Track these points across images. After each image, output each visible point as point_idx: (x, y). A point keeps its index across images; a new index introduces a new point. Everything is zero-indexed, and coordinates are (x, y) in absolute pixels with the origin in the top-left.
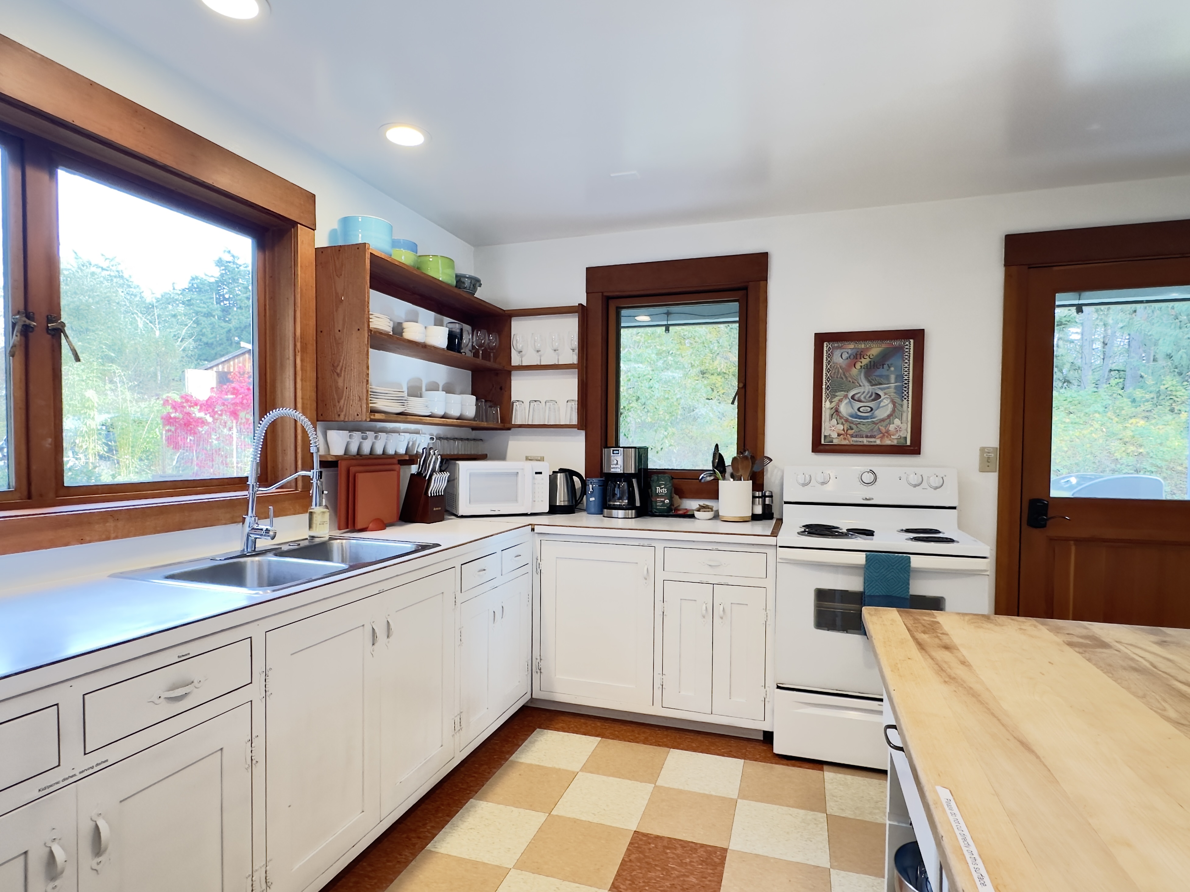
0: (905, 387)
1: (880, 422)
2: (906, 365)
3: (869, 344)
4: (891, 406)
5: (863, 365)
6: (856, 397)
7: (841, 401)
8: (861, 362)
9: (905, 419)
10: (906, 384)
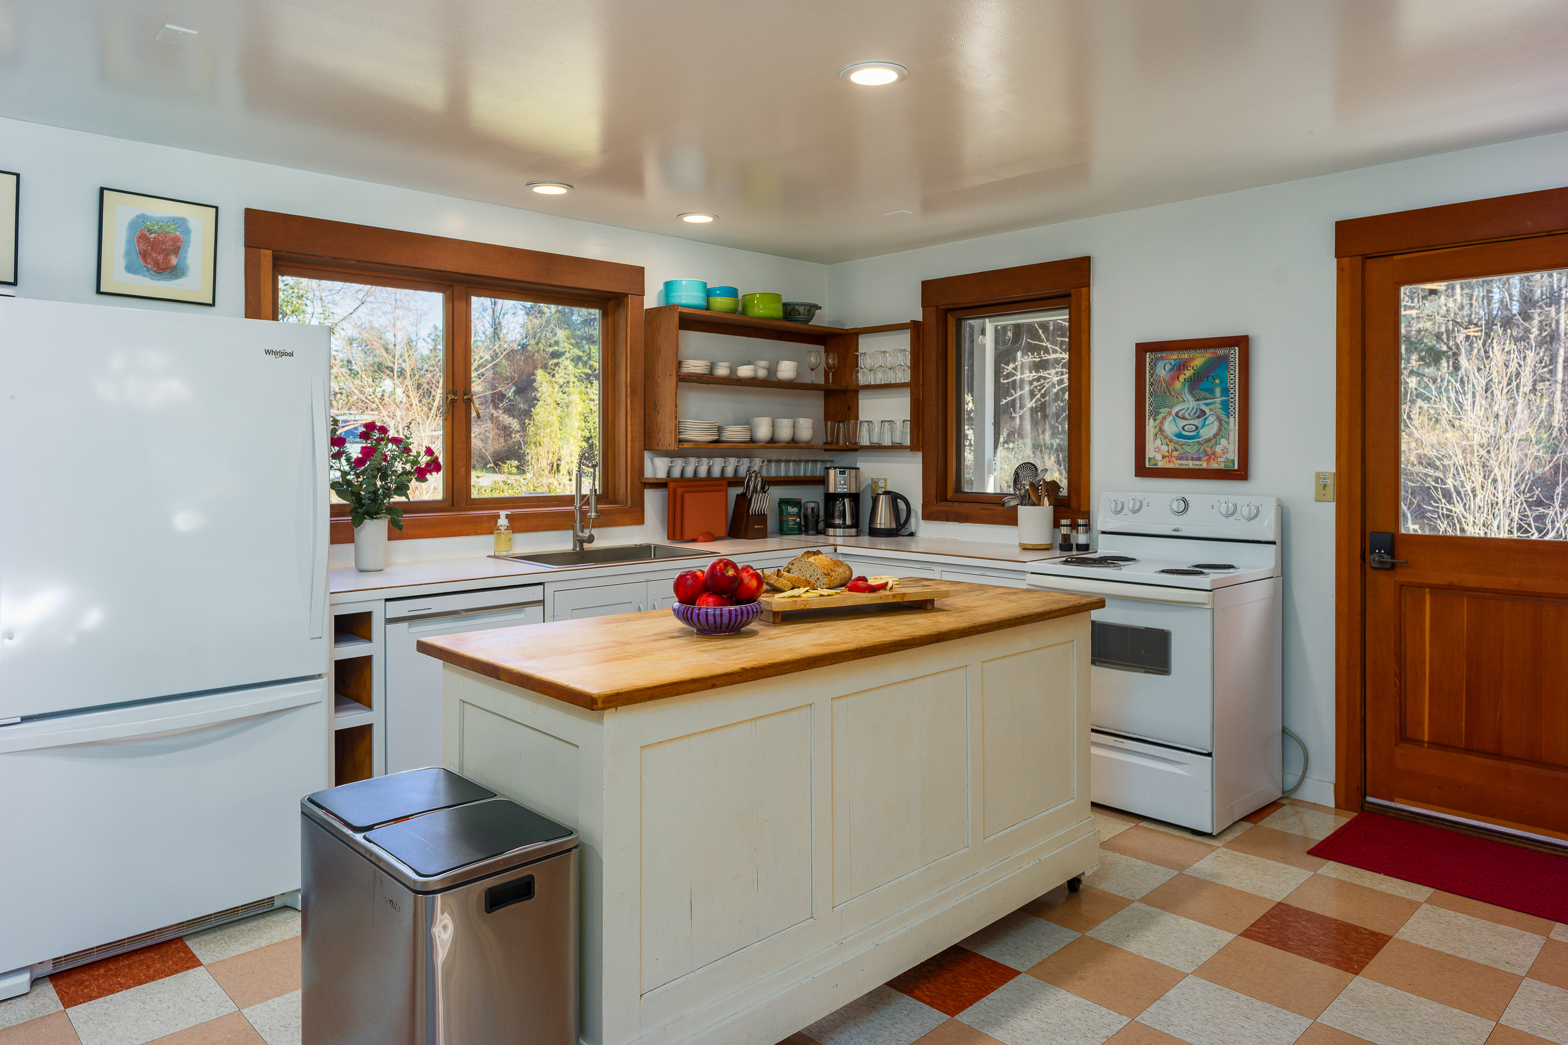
0: (1232, 402)
1: (1206, 442)
2: (1232, 377)
3: (1193, 354)
4: (1216, 424)
5: (1186, 377)
6: (1180, 414)
7: (1164, 418)
8: (1185, 374)
9: (1231, 438)
10: (1232, 398)
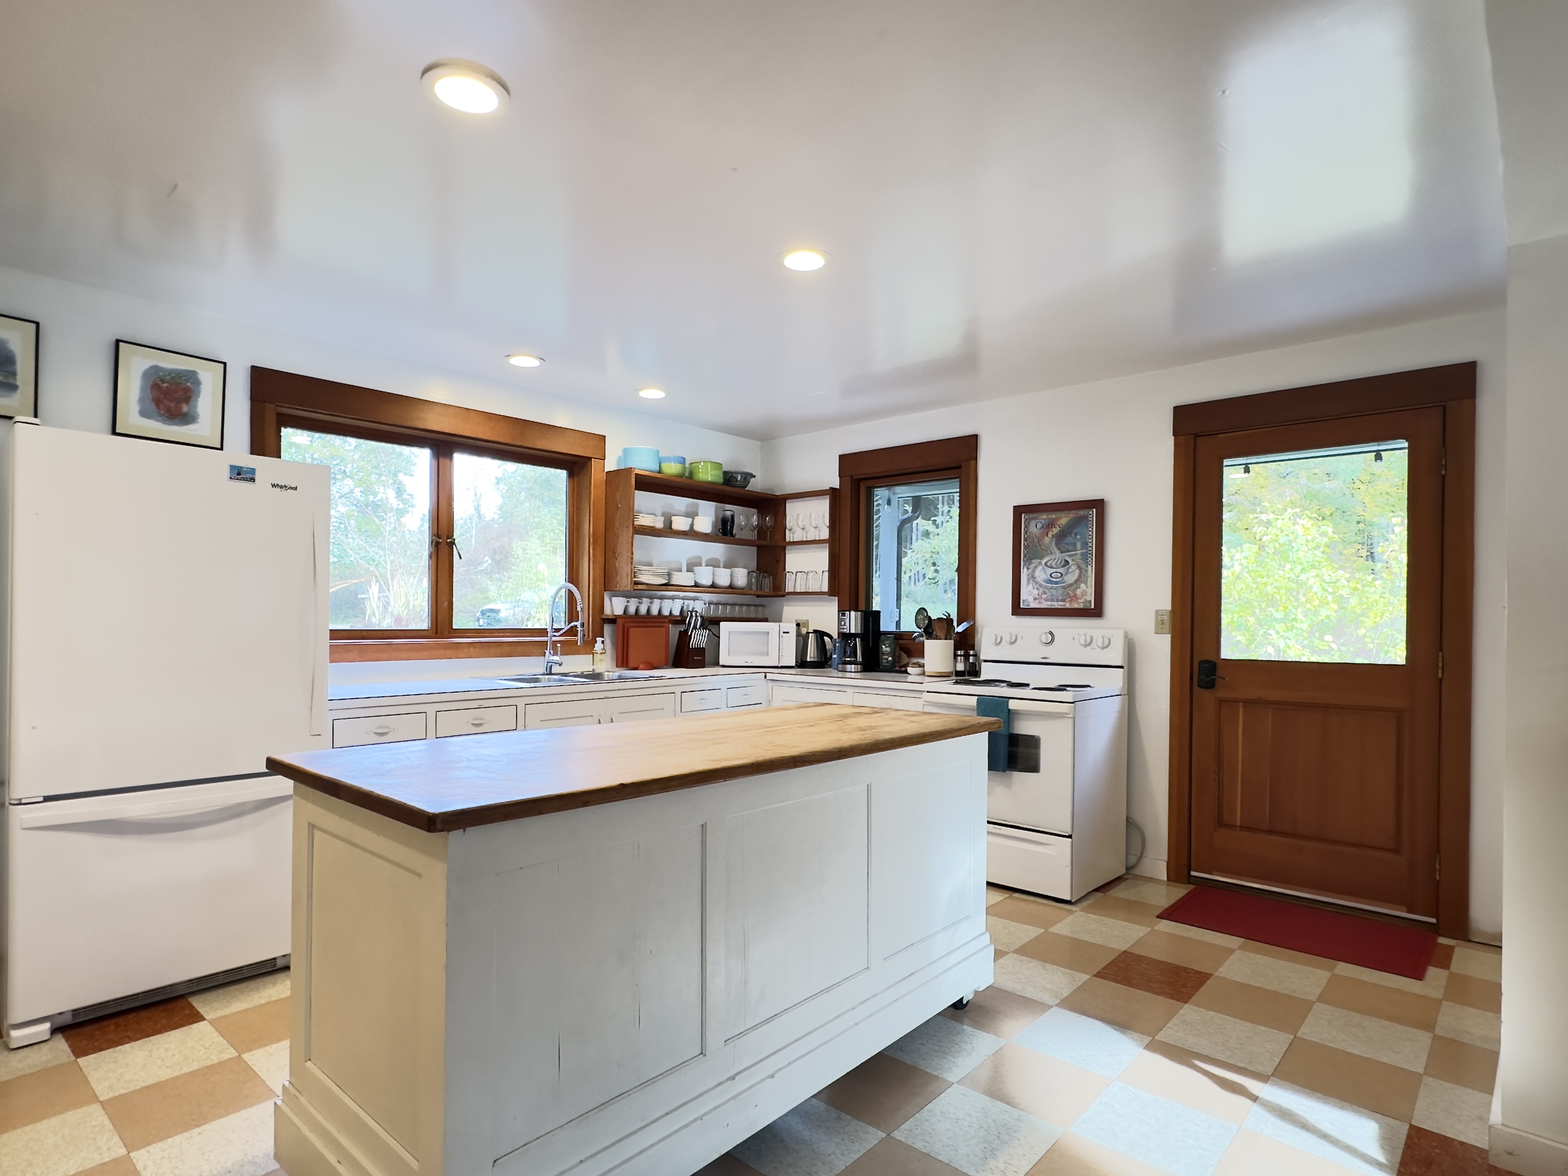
0: (1090, 554)
1: (1069, 586)
3: (1059, 514)
4: (1077, 572)
5: (1054, 533)
6: (1048, 564)
7: (1036, 567)
8: (1052, 531)
9: (1089, 584)
10: (1090, 550)
